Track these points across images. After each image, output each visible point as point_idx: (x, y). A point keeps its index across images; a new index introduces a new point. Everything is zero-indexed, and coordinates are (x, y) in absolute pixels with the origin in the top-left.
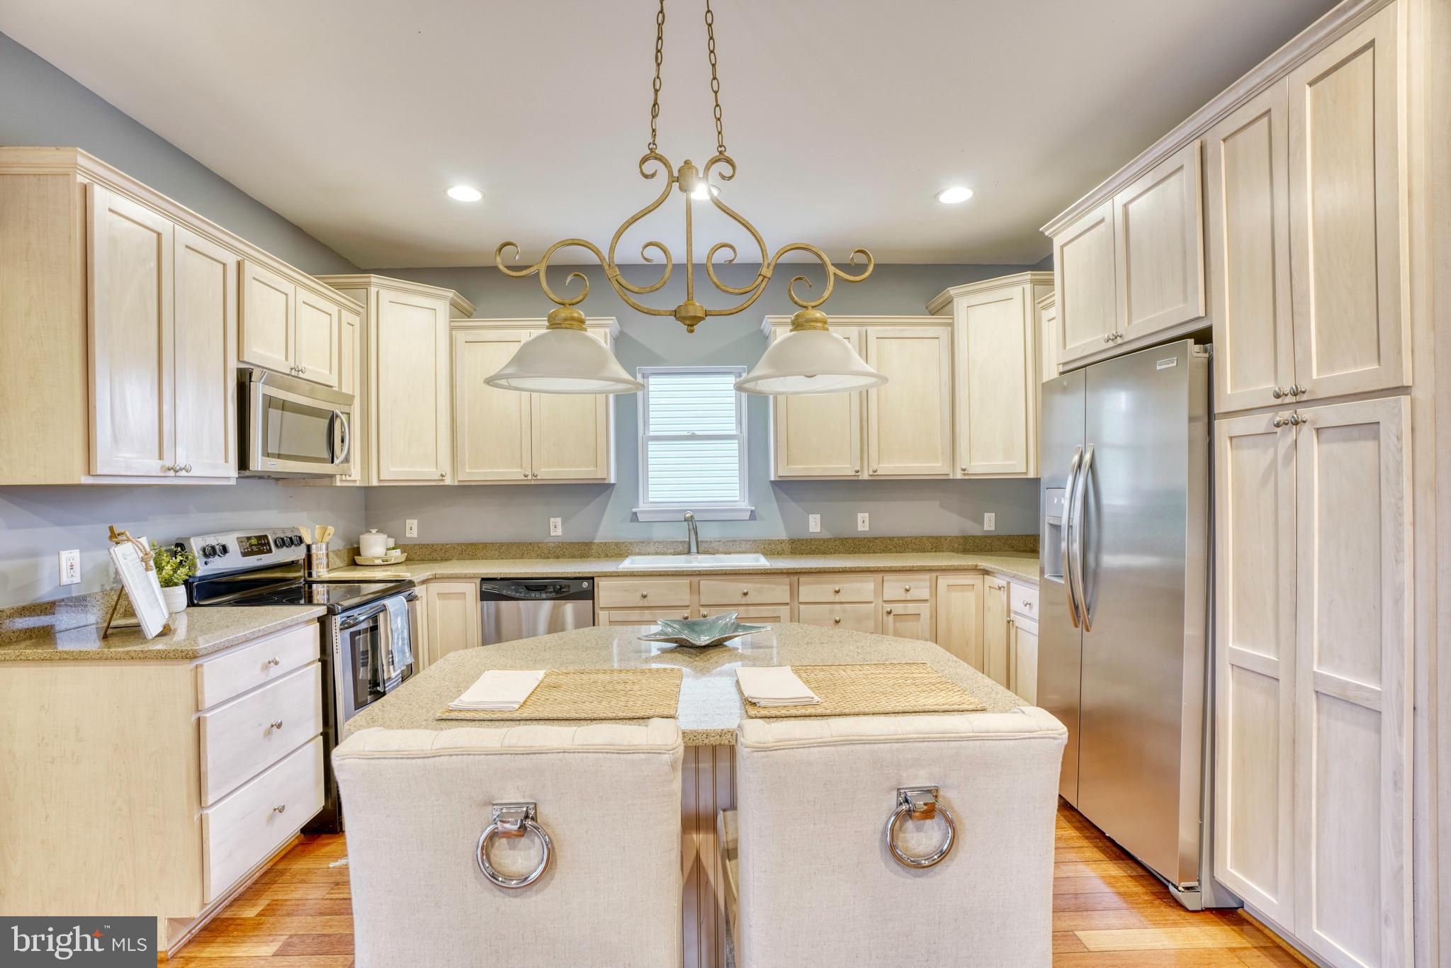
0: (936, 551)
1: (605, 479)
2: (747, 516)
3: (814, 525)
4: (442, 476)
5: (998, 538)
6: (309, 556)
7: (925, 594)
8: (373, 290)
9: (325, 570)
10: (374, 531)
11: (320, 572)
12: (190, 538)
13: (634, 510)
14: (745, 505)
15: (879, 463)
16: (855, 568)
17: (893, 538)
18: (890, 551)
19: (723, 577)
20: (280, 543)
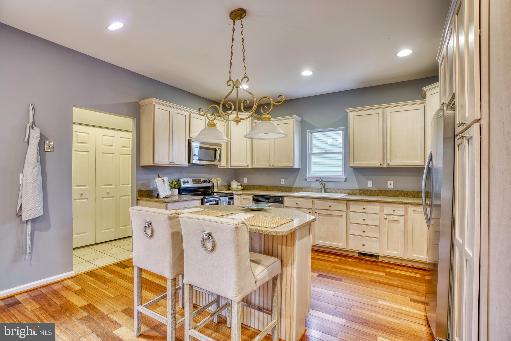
1: (292, 167)
2: (344, 180)
3: (370, 185)
4: (248, 165)
6: (213, 186)
7: (403, 213)
9: (217, 190)
10: (234, 181)
11: (216, 190)
12: (180, 179)
13: (305, 177)
15: (391, 161)
16: (372, 200)
17: (403, 191)
18: (402, 196)
20: (204, 182)
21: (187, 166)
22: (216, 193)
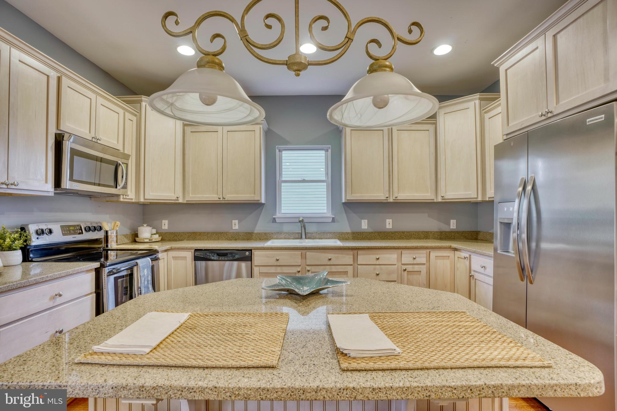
0: (426, 239)
1: (259, 200)
2: (330, 220)
3: (364, 225)
4: (177, 198)
5: (458, 232)
6: (107, 237)
7: (424, 260)
8: (144, 104)
9: (115, 244)
10: (145, 225)
11: (113, 245)
12: (28, 225)
13: (274, 217)
14: (330, 215)
15: (398, 193)
16: (387, 247)
17: (404, 232)
18: (403, 239)
19: (319, 251)
20: (88, 229)
21: (52, 194)
22: (112, 252)
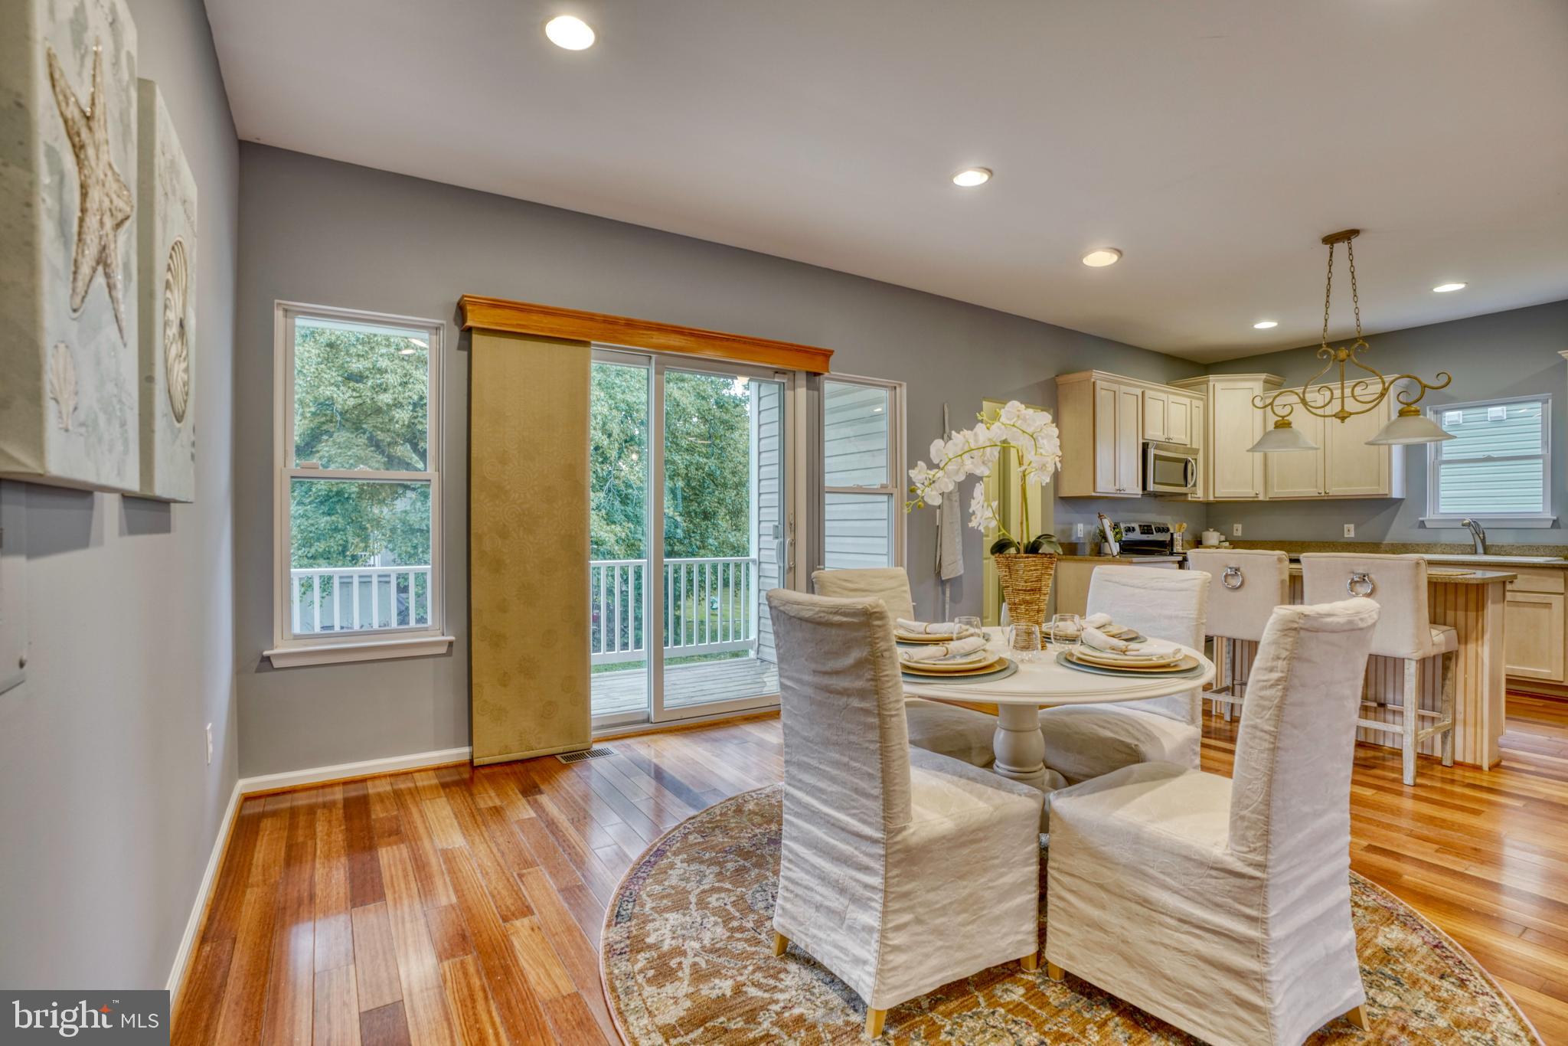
1: (1386, 494)
2: (1548, 524)
4: (1257, 494)
8: (1211, 384)
10: (1214, 530)
11: (1178, 549)
13: (1421, 519)
14: (1547, 515)
20: (1159, 531)
21: (1140, 496)
